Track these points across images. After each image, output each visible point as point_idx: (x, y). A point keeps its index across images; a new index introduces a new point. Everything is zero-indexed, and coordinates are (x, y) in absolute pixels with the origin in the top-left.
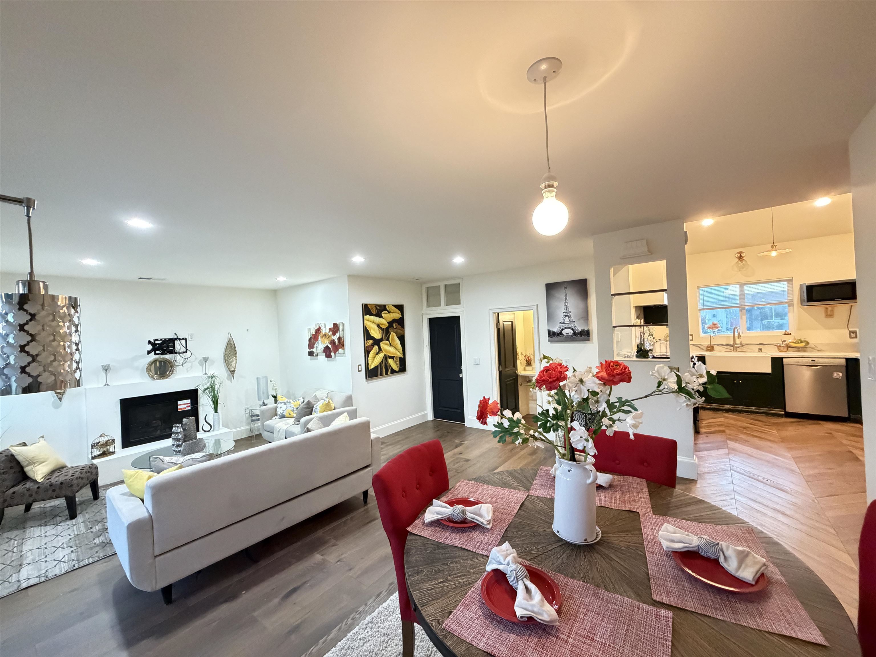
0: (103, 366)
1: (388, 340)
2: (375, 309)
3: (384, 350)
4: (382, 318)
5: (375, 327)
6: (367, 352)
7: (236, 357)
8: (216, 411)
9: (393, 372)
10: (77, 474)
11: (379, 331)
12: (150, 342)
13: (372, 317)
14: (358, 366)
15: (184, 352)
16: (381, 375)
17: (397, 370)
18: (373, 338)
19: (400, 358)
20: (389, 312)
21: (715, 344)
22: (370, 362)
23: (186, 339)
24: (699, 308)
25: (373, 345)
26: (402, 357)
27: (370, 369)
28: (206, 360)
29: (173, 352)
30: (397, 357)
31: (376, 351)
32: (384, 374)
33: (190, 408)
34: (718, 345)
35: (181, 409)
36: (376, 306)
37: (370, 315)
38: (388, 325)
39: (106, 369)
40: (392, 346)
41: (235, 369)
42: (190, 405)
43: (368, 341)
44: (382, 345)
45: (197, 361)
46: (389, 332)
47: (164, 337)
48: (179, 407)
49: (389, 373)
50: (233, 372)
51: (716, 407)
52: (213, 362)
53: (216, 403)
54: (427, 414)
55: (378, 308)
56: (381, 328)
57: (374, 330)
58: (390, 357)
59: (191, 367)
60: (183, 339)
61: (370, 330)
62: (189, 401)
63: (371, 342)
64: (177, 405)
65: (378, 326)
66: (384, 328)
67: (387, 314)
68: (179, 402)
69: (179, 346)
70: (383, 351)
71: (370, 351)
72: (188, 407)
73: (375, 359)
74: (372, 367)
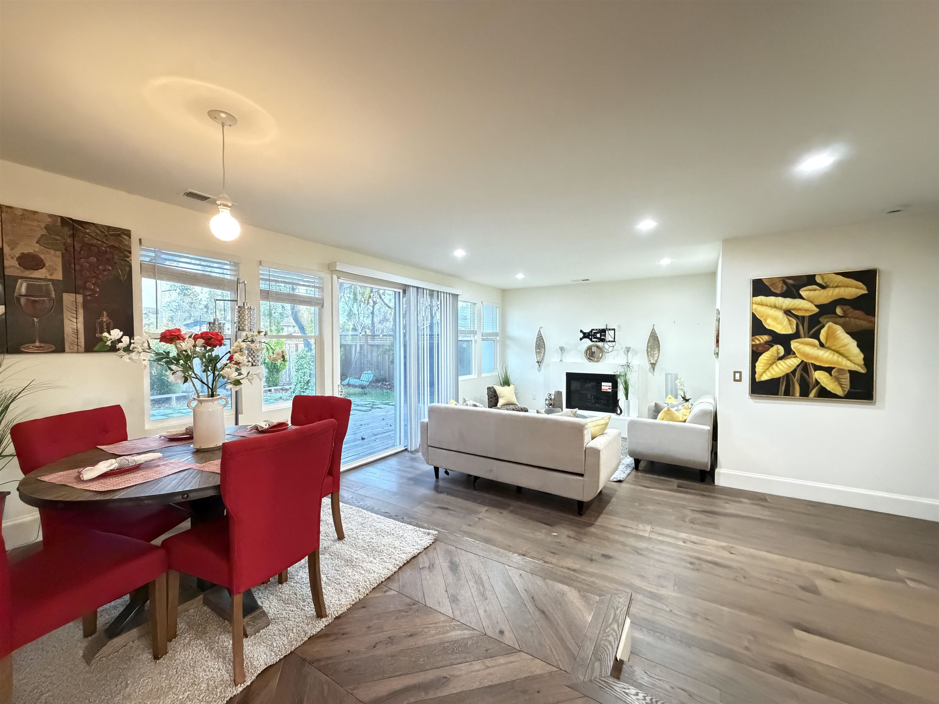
0: (560, 347)
1: (816, 336)
2: (780, 285)
3: (799, 353)
4: (801, 297)
5: (780, 314)
6: (755, 355)
7: (659, 350)
8: (627, 399)
9: (825, 394)
11: (789, 320)
12: (581, 331)
13: (772, 300)
14: (735, 373)
15: (612, 341)
16: (788, 393)
17: (839, 391)
18: (771, 332)
19: (853, 373)
20: (823, 287)
22: (761, 370)
23: (614, 330)
25: (769, 345)
26: (862, 370)
27: (757, 380)
28: (628, 350)
29: (603, 340)
30: (841, 371)
31: (778, 353)
32: (797, 394)
33: (610, 391)
35: (604, 389)
36: (784, 280)
37: (769, 296)
38: (816, 310)
39: (562, 349)
40: (828, 348)
41: (656, 361)
42: (611, 388)
43: (757, 337)
44: (794, 345)
45: (623, 350)
46: (820, 323)
47: (598, 328)
49: (812, 395)
50: (653, 365)
52: (636, 353)
53: (626, 389)
55: (791, 282)
56: (796, 317)
57: (775, 319)
58: (817, 368)
59: (618, 354)
60: (613, 329)
61: (766, 320)
62: (610, 384)
63: (766, 338)
64: (601, 386)
65: (788, 312)
66: (803, 317)
67: (815, 290)
68: (603, 384)
69: (609, 336)
70: (797, 354)
71: (761, 354)
72: (609, 389)
73: (774, 366)
74: (765, 378)
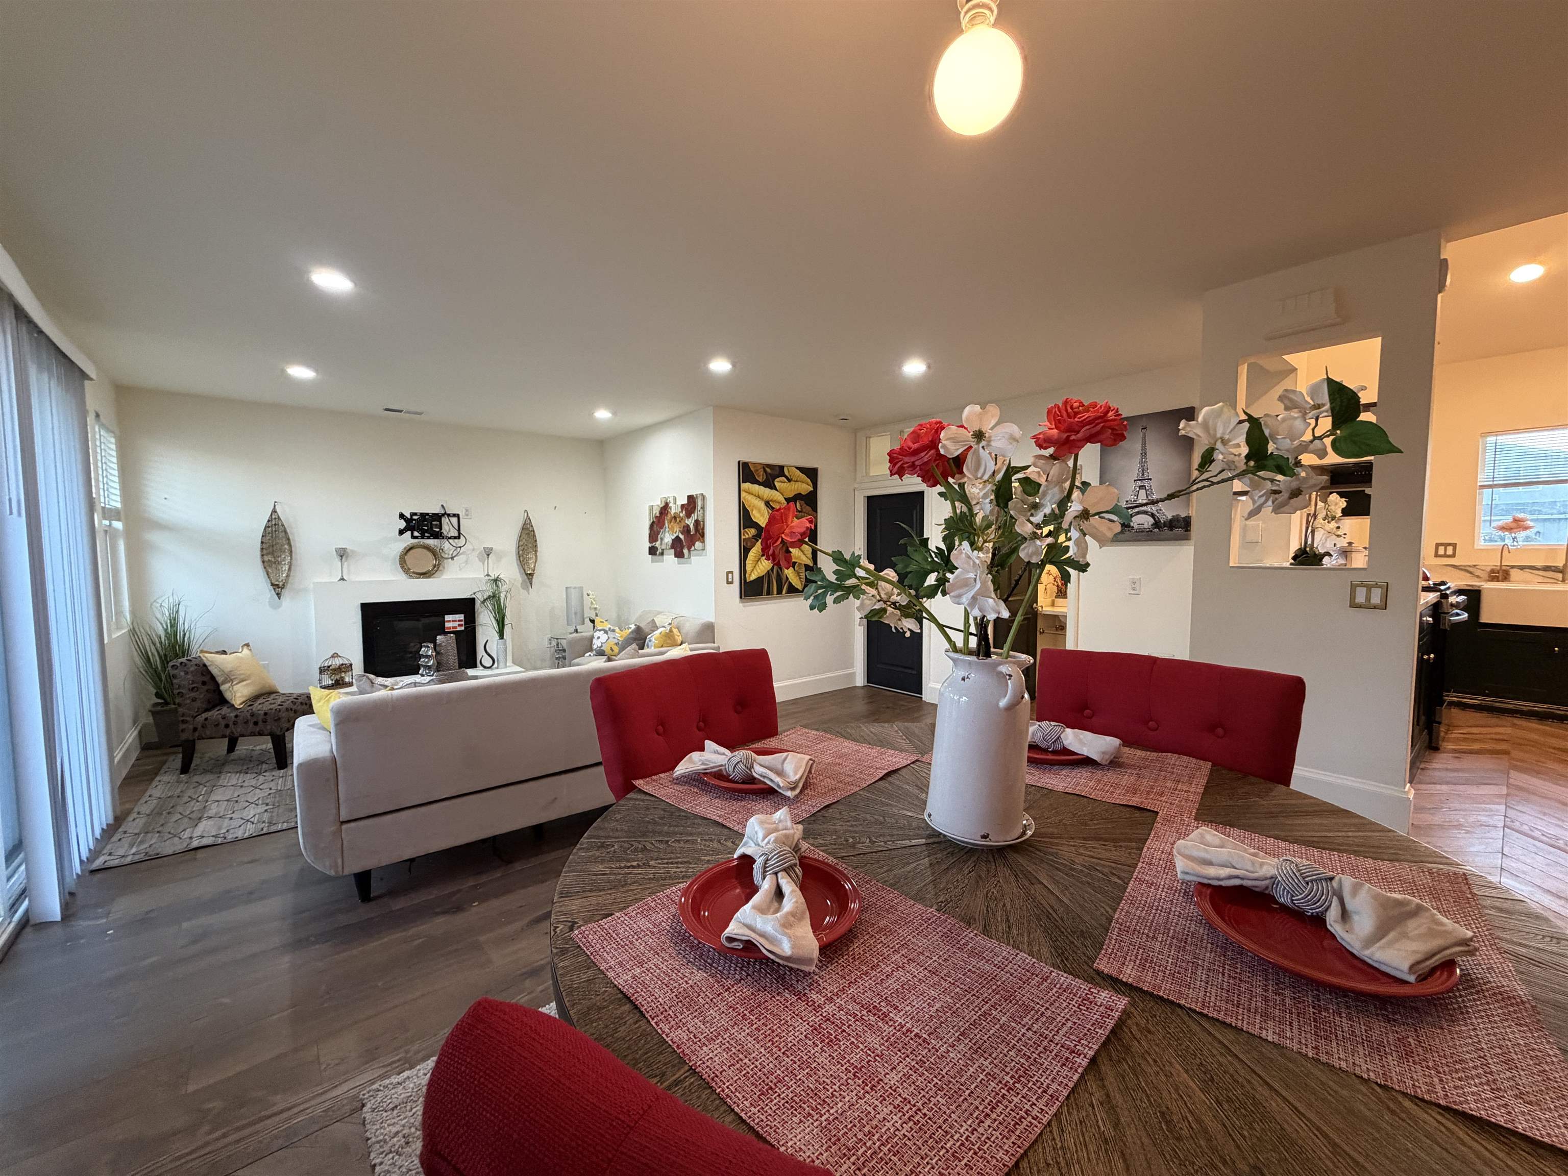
0: (337, 550)
2: (761, 472)
4: (776, 489)
5: (762, 505)
6: (744, 551)
7: (536, 551)
8: (501, 636)
9: (792, 590)
10: (286, 705)
11: (768, 512)
12: (402, 516)
13: (756, 487)
14: (728, 573)
15: (455, 538)
16: (768, 593)
17: (798, 586)
18: (756, 525)
19: (806, 567)
20: (789, 480)
21: (1513, 567)
22: (749, 568)
23: (458, 516)
24: (1479, 484)
25: (755, 538)
26: (811, 565)
27: (748, 581)
28: (488, 552)
29: (438, 535)
30: (800, 564)
32: (775, 592)
33: (463, 628)
34: (1522, 568)
35: (449, 628)
36: (765, 466)
37: (752, 483)
38: (785, 503)
39: (342, 554)
41: (534, 571)
42: (463, 623)
43: (746, 530)
45: (476, 553)
47: (425, 511)
48: (447, 625)
49: (784, 592)
50: (530, 576)
51: (1497, 705)
52: (499, 558)
53: (501, 623)
54: (854, 673)
55: (768, 470)
56: (772, 509)
57: (759, 511)
59: (466, 562)
60: (454, 515)
61: (752, 510)
62: (461, 617)
63: (752, 531)
64: (444, 622)
65: (767, 504)
66: (776, 508)
67: (784, 482)
68: (448, 618)
69: (448, 527)
71: (749, 550)
72: (460, 625)
73: (759, 563)
74: (753, 577)
